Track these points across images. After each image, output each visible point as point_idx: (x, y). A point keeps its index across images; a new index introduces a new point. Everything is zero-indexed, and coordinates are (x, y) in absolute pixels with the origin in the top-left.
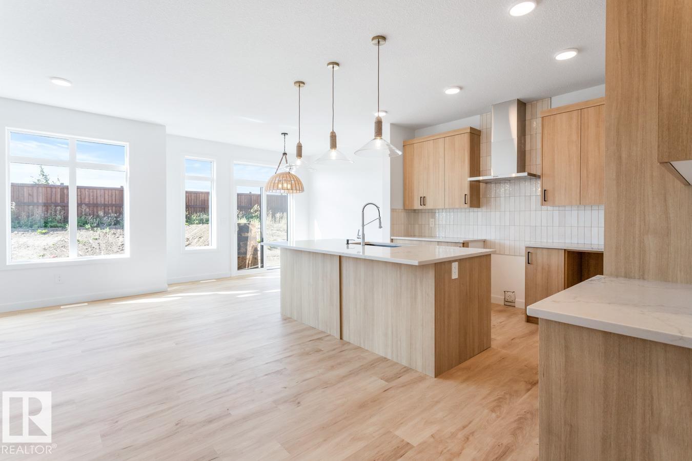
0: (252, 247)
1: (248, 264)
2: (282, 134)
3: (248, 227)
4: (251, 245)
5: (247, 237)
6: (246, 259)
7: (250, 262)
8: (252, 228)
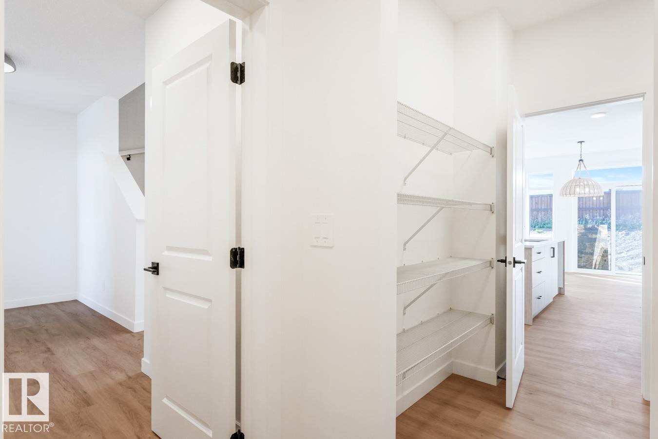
0: (601, 249)
1: (596, 264)
2: (579, 142)
3: (597, 229)
4: (600, 247)
5: (595, 239)
6: (593, 260)
7: (598, 263)
8: (601, 230)
